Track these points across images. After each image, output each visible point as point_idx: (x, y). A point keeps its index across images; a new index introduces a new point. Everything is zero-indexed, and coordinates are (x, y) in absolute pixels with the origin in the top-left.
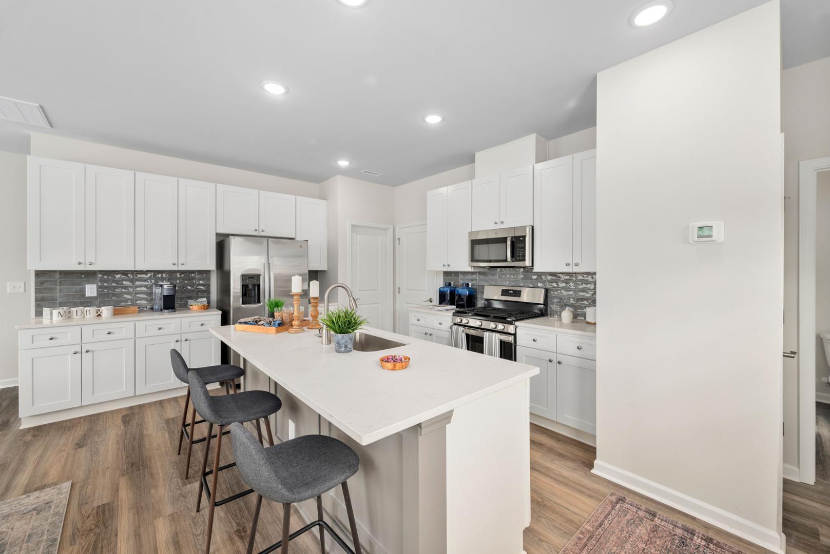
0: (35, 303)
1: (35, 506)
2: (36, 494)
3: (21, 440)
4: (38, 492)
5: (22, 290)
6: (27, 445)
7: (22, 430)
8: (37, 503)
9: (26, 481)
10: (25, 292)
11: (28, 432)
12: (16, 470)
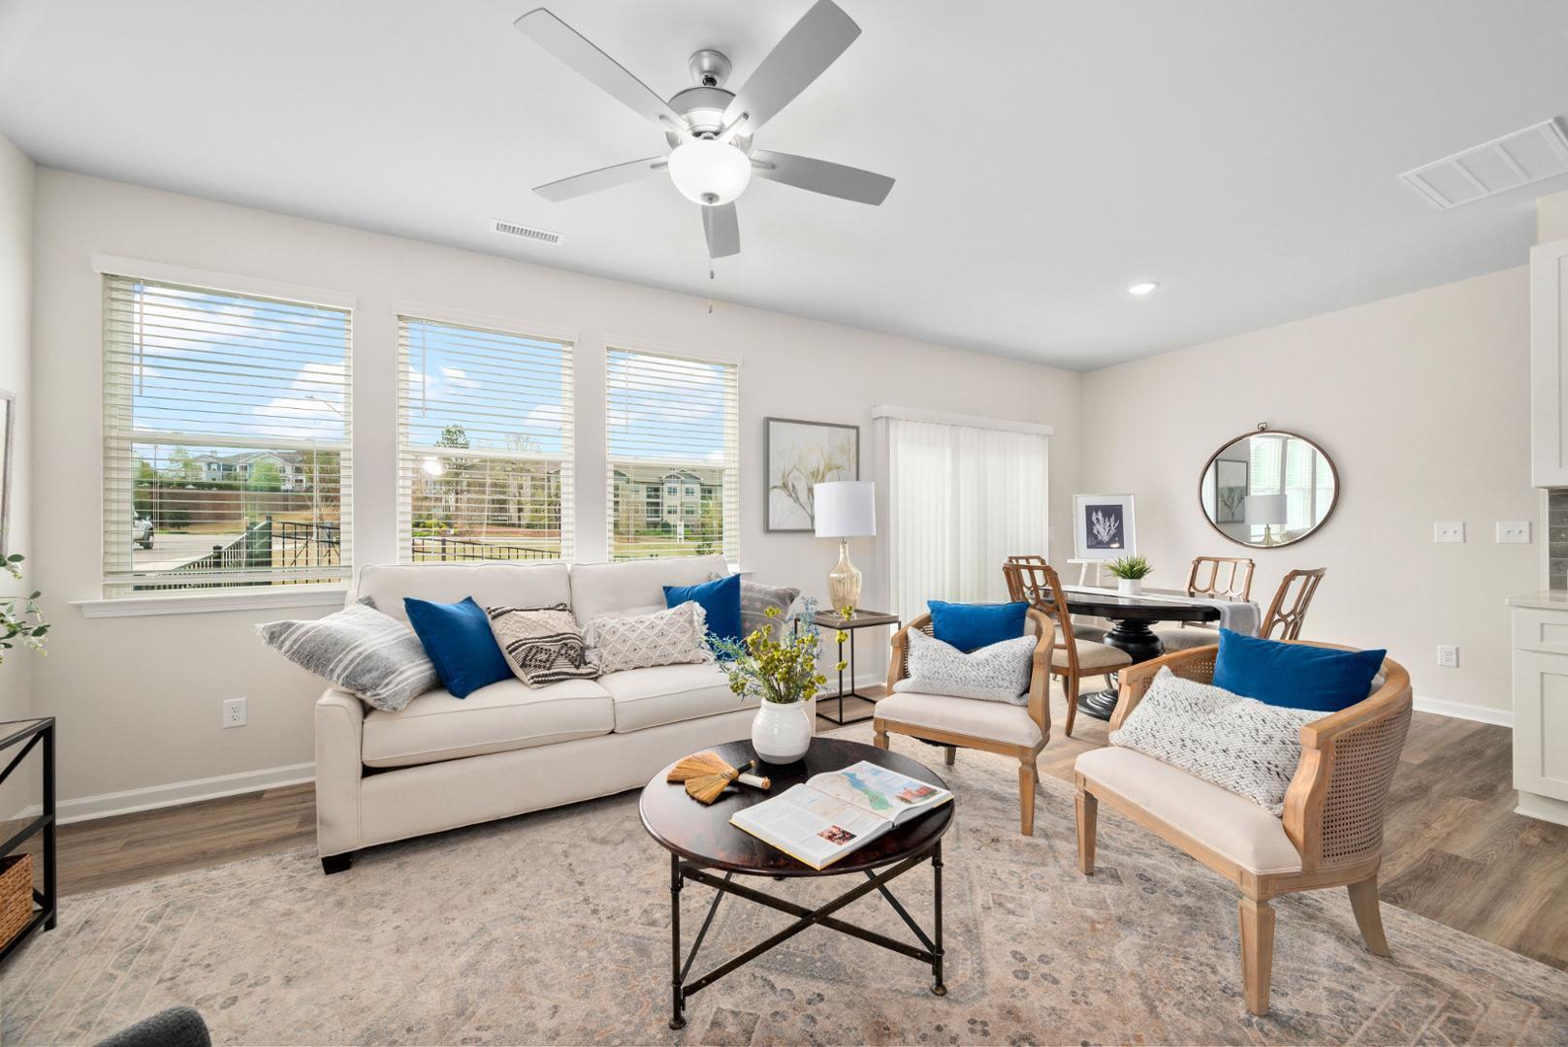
0: (1551, 561)
1: (1539, 994)
2: (1542, 969)
3: (1517, 835)
4: (1548, 967)
5: (1525, 537)
6: (1529, 852)
7: (1520, 816)
8: (1542, 991)
9: (1522, 927)
10: (1531, 541)
11: (1532, 827)
12: (1502, 891)
